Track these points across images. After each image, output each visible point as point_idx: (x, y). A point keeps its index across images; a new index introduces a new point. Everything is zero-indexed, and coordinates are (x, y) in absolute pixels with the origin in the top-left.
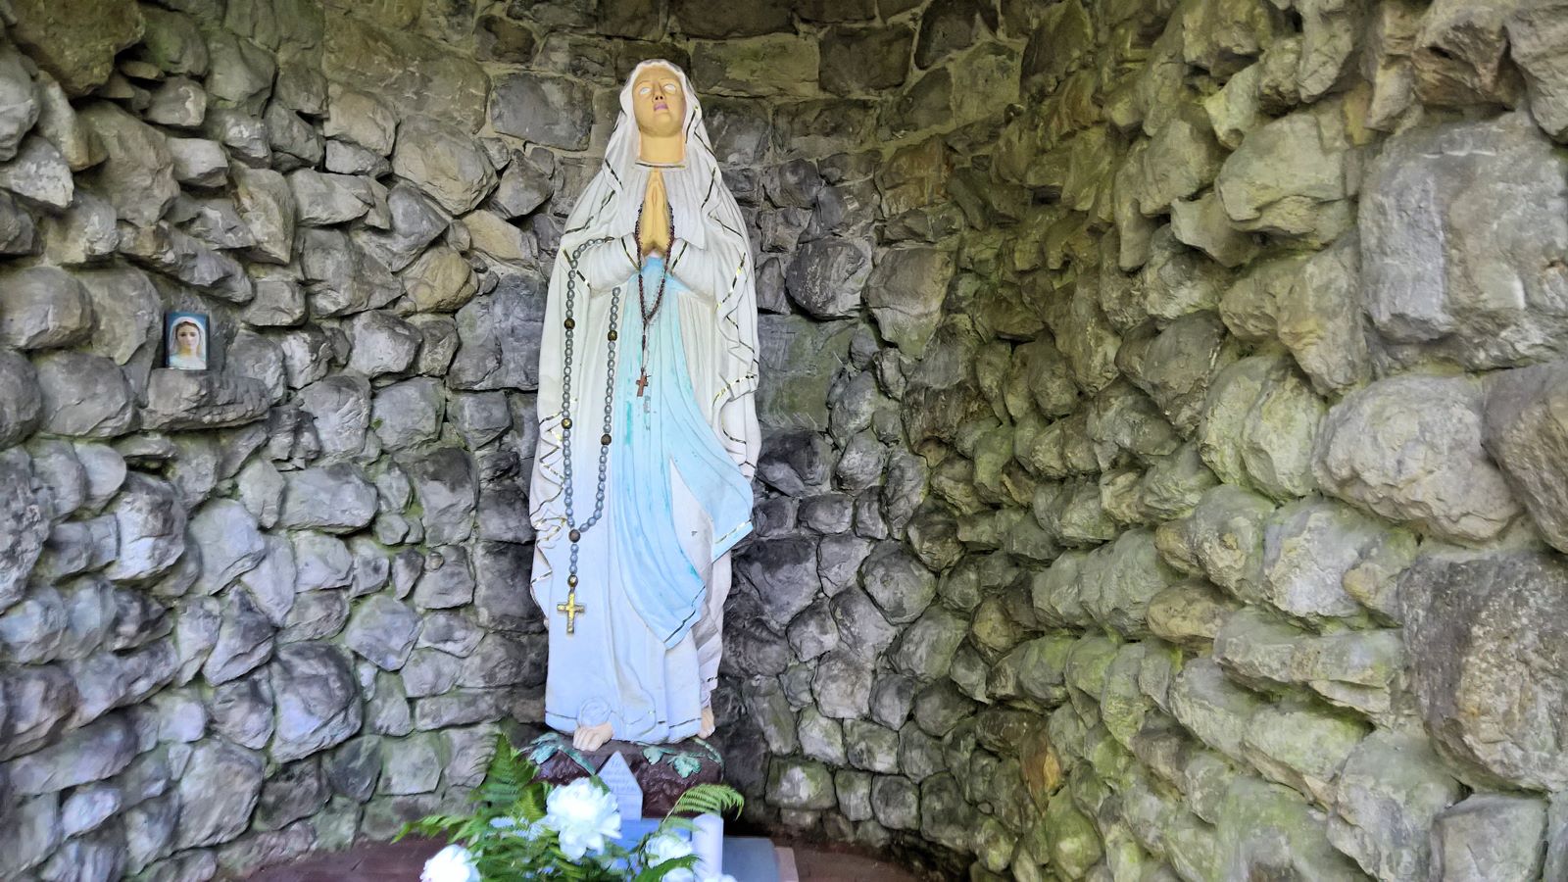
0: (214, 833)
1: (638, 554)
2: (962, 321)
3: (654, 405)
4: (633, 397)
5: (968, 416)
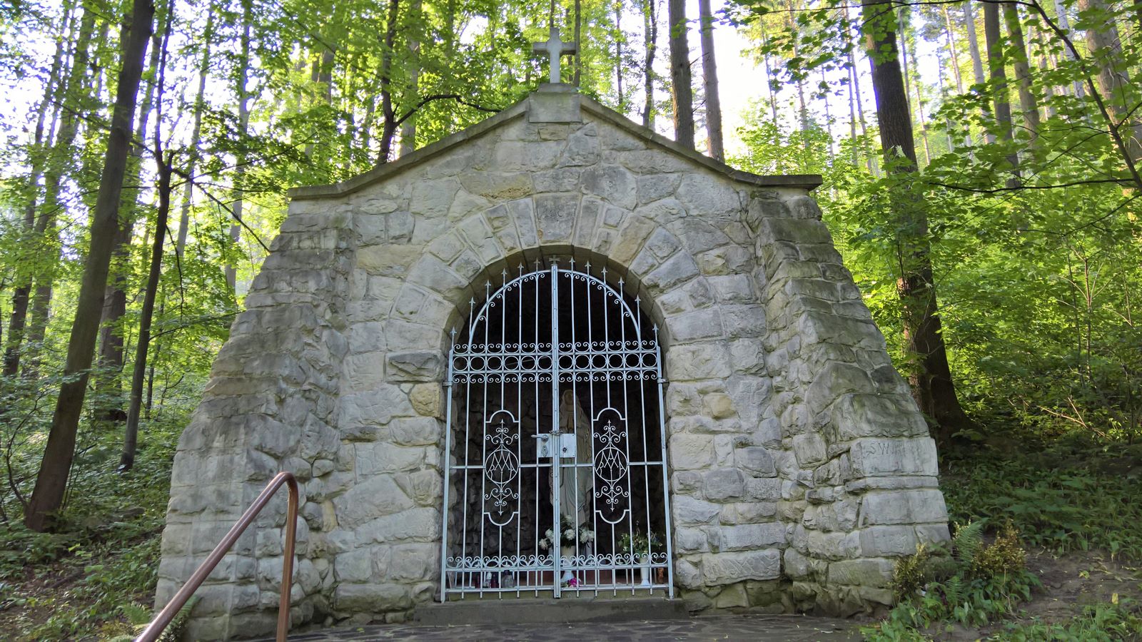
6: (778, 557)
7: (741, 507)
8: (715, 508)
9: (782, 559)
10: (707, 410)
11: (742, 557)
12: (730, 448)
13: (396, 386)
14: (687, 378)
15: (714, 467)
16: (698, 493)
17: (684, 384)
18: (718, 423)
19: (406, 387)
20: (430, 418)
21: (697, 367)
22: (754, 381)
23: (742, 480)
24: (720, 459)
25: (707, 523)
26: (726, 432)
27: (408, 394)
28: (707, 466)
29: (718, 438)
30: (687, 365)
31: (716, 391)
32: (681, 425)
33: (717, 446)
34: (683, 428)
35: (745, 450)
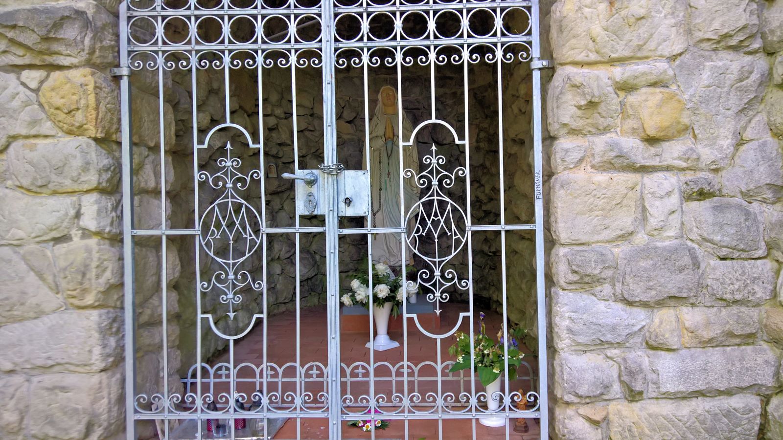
0: (285, 299)
1: (391, 219)
2: (482, 145)
3: (392, 180)
4: (386, 178)
5: (484, 174)
6: (758, 411)
7: (691, 316)
8: (639, 317)
9: (764, 415)
10: (631, 123)
11: (686, 409)
12: (675, 199)
13: (12, 77)
14: (593, 57)
15: (641, 239)
16: (607, 289)
17: (586, 70)
18: (652, 150)
19: (32, 77)
20: (82, 140)
21: (617, 33)
22: (734, 63)
23: (696, 264)
24: (653, 222)
25: (619, 345)
26: (668, 169)
27: (36, 91)
28: (625, 237)
29: (651, 181)
30: (597, 29)
31: (654, 84)
32: (575, 156)
33: (648, 198)
34: (581, 161)
35: (706, 204)
